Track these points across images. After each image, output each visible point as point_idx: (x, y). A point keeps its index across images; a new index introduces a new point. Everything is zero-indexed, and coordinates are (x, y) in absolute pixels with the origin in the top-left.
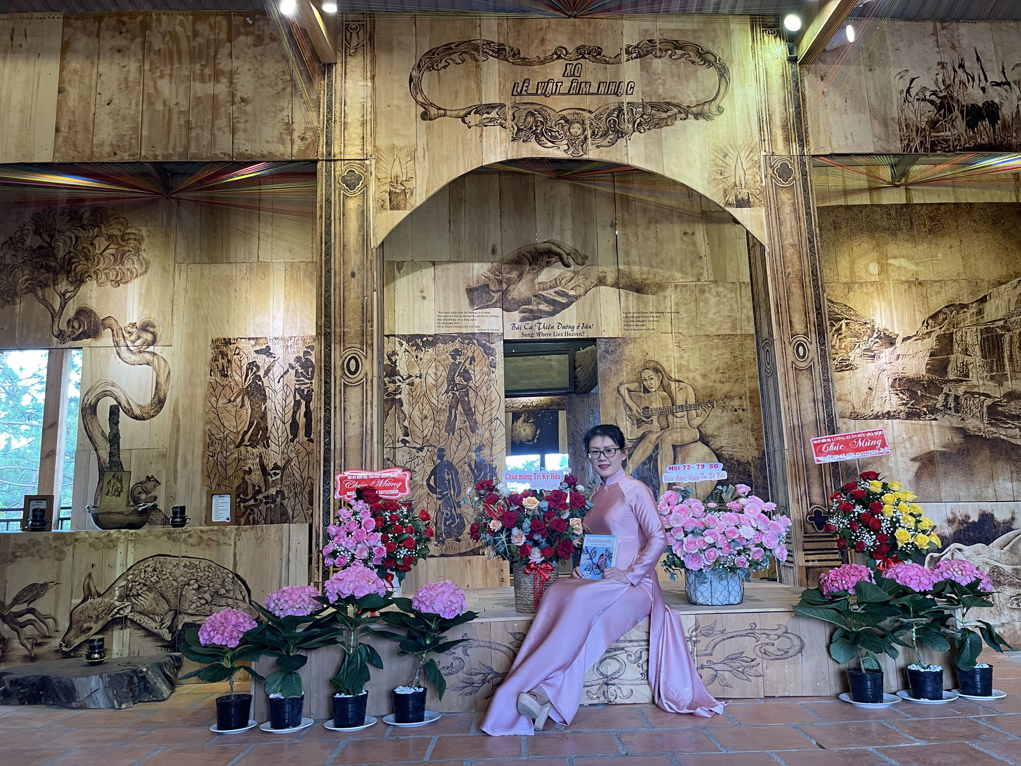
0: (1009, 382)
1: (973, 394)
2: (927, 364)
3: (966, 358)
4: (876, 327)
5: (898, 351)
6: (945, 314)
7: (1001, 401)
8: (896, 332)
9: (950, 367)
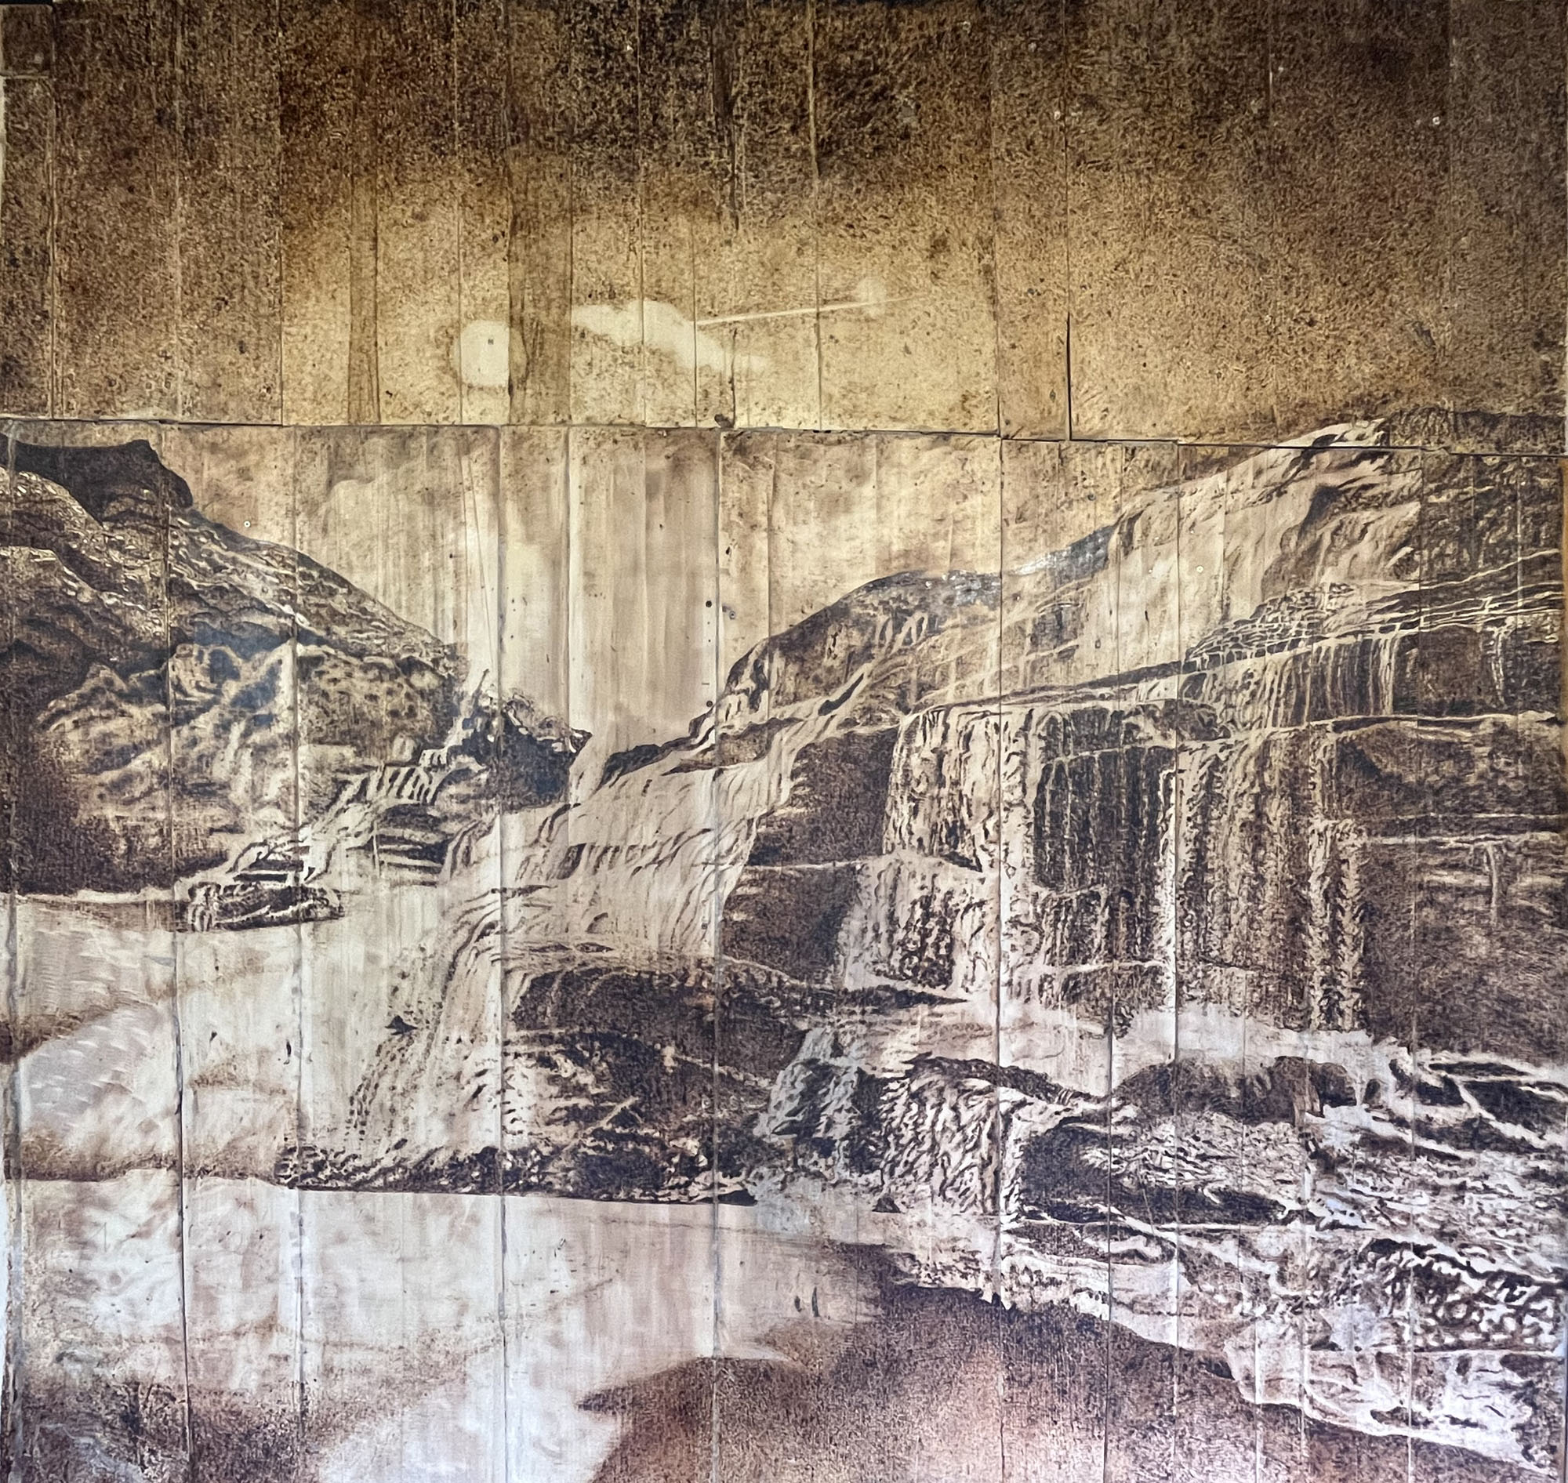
0: (1167, 1015)
1: (958, 1072)
2: (732, 903)
3: (950, 878)
4: (469, 687)
5: (576, 830)
6: (862, 624)
7: (1103, 1118)
8: (578, 722)
9: (854, 923)
